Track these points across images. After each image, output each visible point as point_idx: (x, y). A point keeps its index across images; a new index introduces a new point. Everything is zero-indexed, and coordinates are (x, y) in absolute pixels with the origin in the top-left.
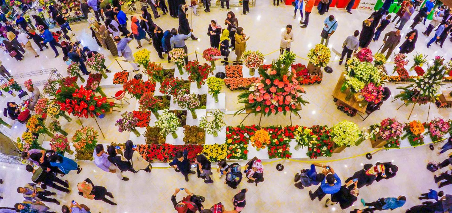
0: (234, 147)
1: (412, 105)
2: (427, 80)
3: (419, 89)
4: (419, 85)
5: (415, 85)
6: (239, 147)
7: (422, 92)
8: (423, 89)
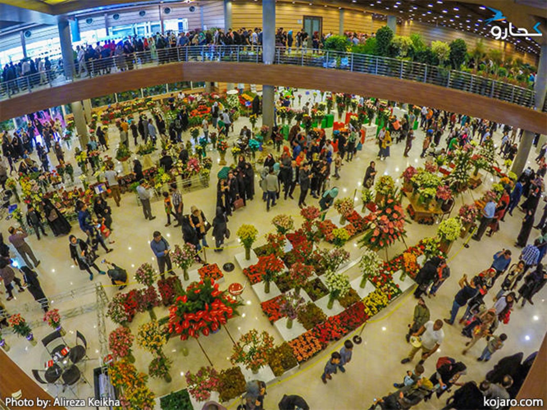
0: (385, 287)
1: (460, 195)
2: (460, 170)
3: (459, 180)
4: (458, 178)
5: (454, 178)
6: (389, 285)
7: (462, 181)
8: (461, 178)
